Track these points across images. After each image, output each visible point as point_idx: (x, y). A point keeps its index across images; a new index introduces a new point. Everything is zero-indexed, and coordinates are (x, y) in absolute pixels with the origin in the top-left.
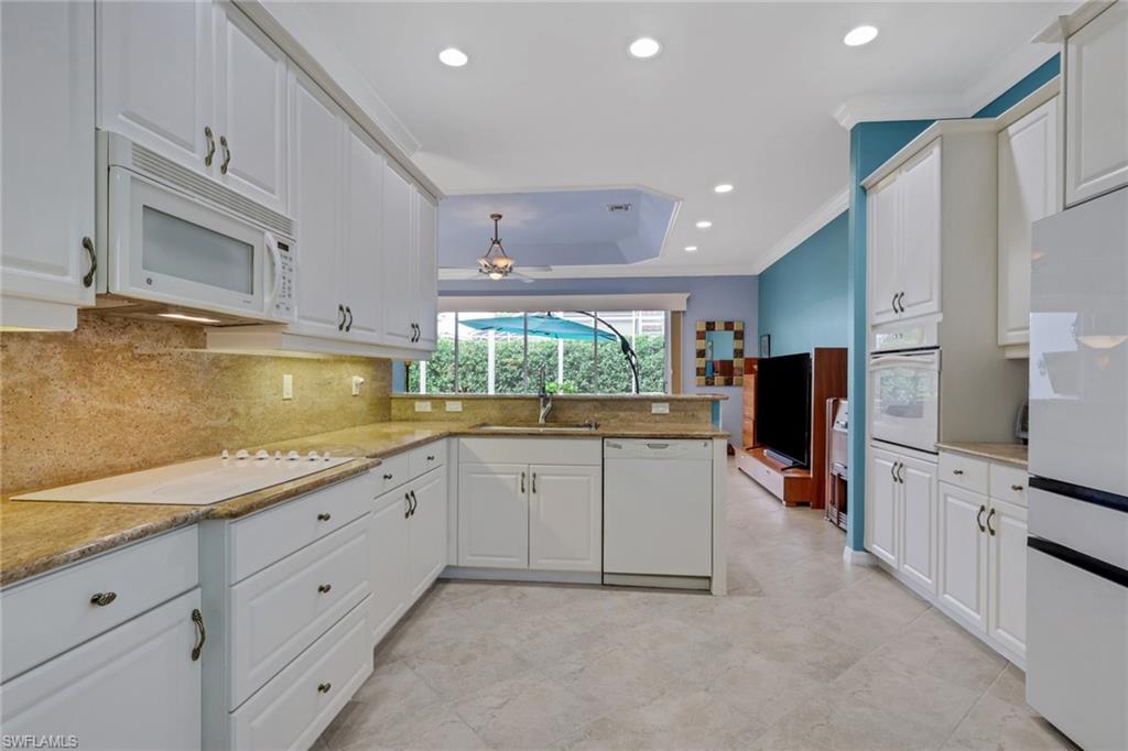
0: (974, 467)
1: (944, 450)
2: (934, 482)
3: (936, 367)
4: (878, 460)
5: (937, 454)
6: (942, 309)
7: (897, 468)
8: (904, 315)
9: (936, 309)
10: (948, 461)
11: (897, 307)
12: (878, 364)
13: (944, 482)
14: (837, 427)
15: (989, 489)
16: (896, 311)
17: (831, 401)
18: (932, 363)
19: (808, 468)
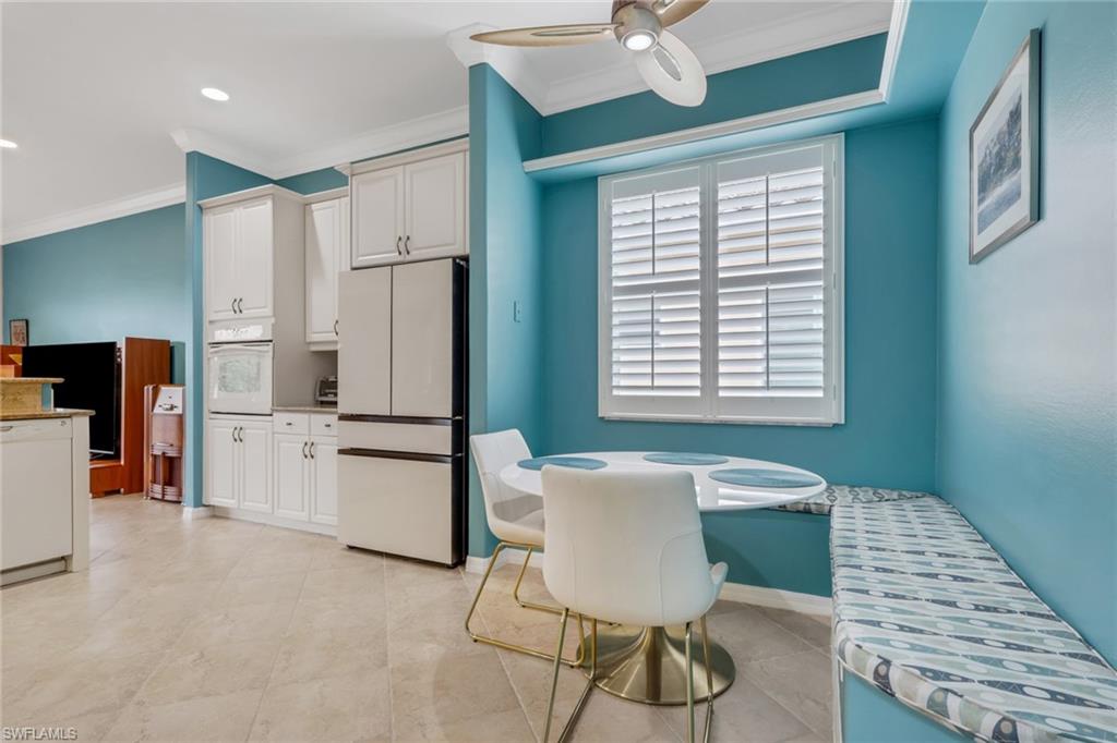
0: (300, 419)
1: (277, 411)
2: (270, 435)
3: (271, 354)
4: (217, 430)
5: (271, 415)
6: (274, 315)
7: (236, 432)
8: (241, 315)
9: (271, 314)
10: (282, 418)
11: (236, 308)
12: (216, 352)
13: (278, 433)
14: (157, 410)
15: (310, 431)
16: (235, 312)
17: (151, 387)
18: (267, 352)
19: (117, 457)
